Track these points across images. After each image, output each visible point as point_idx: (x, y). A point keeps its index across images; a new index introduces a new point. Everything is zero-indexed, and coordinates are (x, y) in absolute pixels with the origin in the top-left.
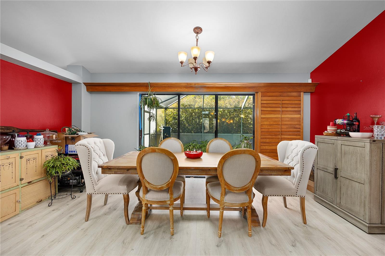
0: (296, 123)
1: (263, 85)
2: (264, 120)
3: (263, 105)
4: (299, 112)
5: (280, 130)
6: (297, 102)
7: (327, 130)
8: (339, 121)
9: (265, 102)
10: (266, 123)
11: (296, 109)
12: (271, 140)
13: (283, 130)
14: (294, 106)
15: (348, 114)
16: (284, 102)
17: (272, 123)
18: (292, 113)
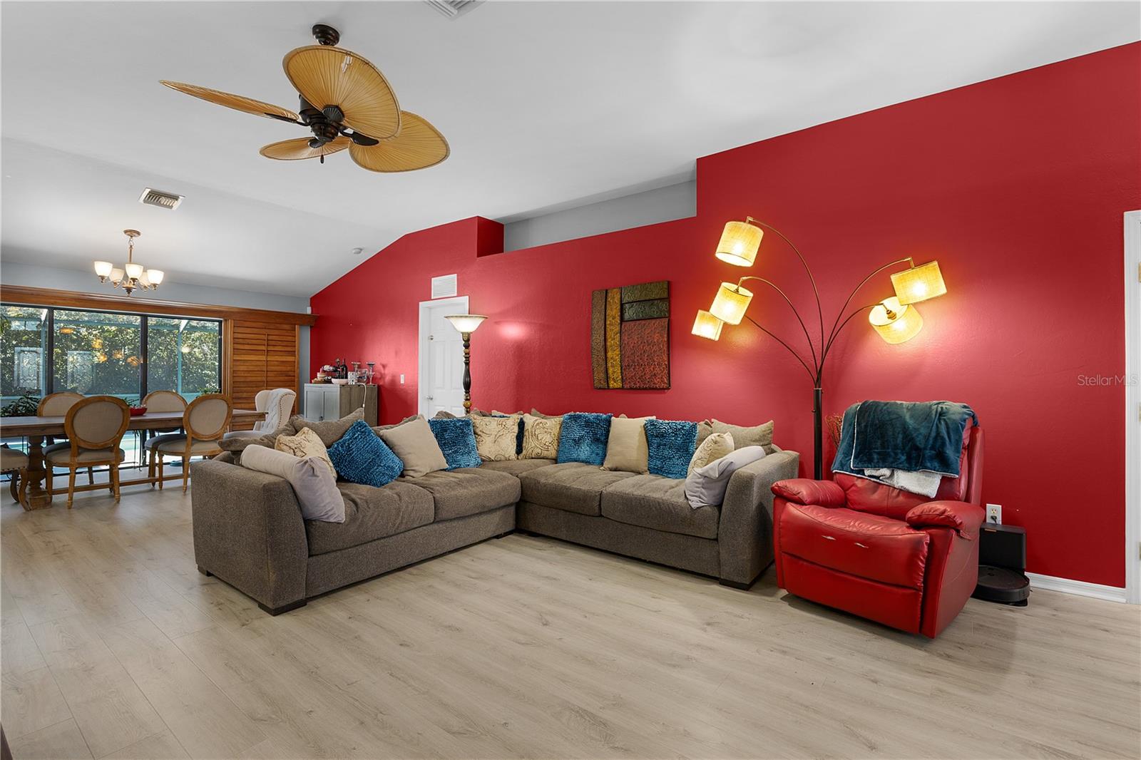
0: (289, 368)
1: (237, 310)
2: (238, 363)
3: (237, 340)
4: (293, 353)
5: (264, 379)
6: (289, 339)
7: (316, 377)
8: (327, 368)
9: (240, 336)
10: (242, 368)
11: (289, 349)
12: (249, 394)
13: (269, 379)
14: (285, 343)
15: (338, 360)
16: (270, 338)
17: (251, 368)
18: (282, 353)
